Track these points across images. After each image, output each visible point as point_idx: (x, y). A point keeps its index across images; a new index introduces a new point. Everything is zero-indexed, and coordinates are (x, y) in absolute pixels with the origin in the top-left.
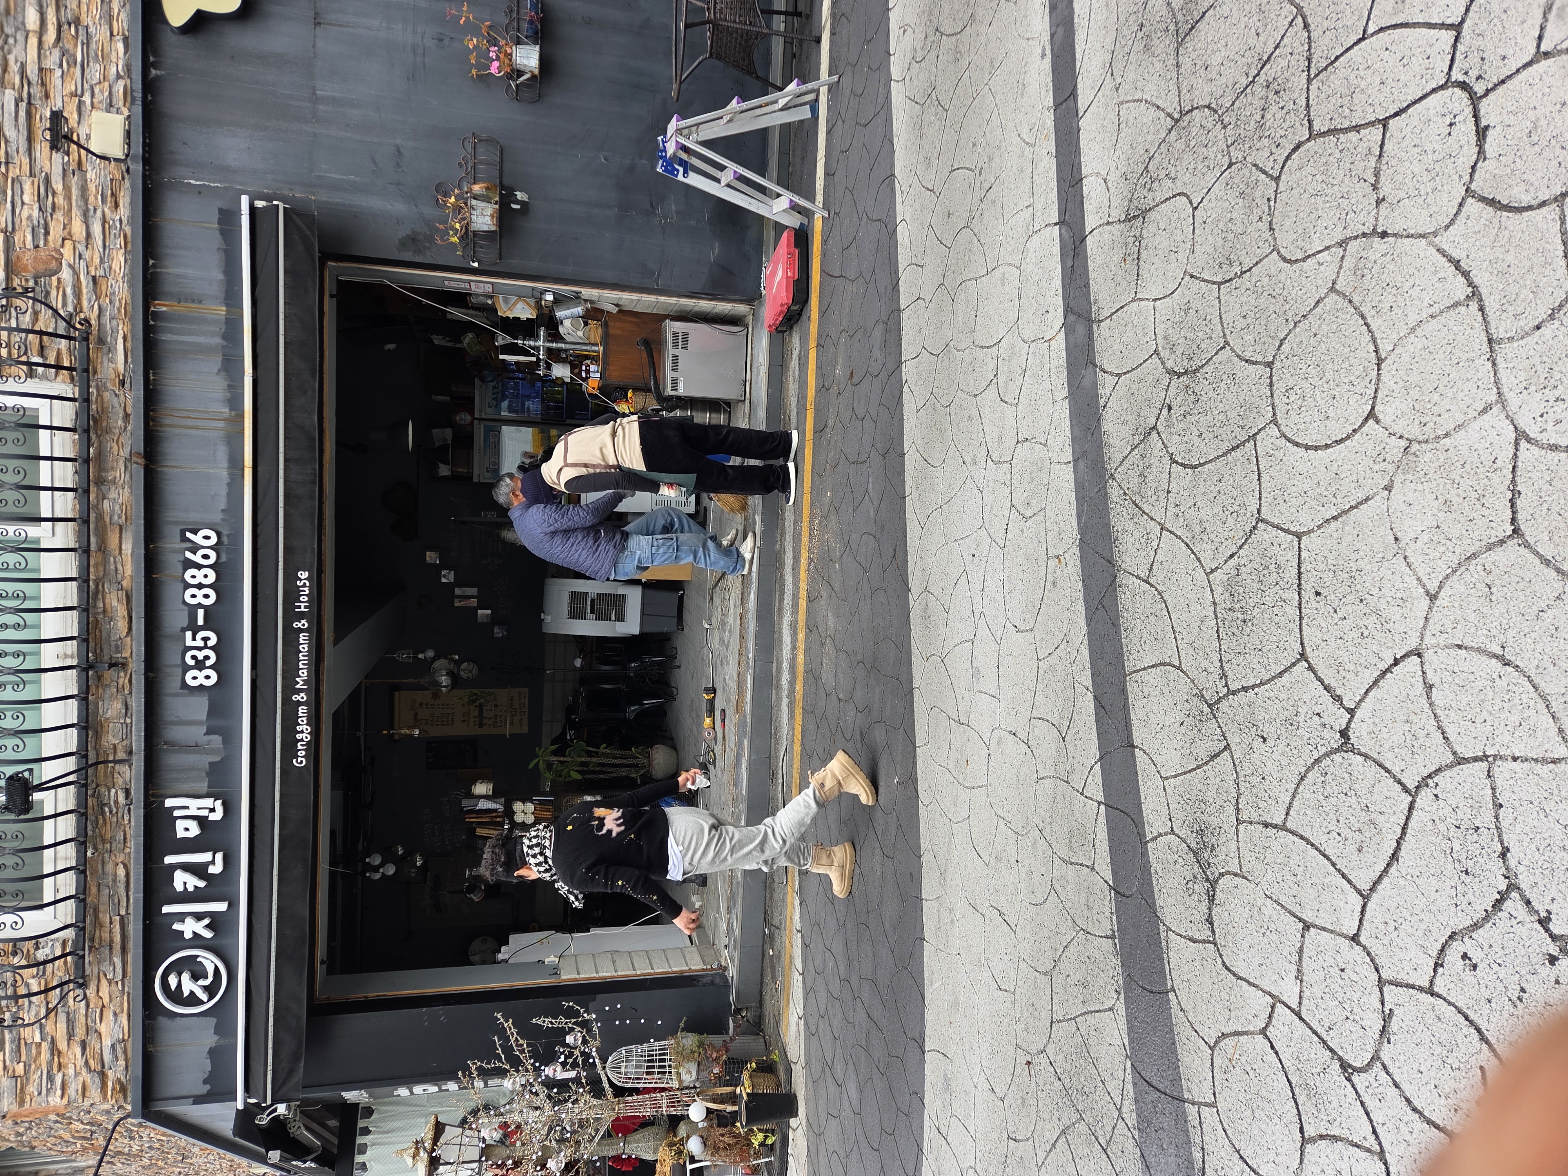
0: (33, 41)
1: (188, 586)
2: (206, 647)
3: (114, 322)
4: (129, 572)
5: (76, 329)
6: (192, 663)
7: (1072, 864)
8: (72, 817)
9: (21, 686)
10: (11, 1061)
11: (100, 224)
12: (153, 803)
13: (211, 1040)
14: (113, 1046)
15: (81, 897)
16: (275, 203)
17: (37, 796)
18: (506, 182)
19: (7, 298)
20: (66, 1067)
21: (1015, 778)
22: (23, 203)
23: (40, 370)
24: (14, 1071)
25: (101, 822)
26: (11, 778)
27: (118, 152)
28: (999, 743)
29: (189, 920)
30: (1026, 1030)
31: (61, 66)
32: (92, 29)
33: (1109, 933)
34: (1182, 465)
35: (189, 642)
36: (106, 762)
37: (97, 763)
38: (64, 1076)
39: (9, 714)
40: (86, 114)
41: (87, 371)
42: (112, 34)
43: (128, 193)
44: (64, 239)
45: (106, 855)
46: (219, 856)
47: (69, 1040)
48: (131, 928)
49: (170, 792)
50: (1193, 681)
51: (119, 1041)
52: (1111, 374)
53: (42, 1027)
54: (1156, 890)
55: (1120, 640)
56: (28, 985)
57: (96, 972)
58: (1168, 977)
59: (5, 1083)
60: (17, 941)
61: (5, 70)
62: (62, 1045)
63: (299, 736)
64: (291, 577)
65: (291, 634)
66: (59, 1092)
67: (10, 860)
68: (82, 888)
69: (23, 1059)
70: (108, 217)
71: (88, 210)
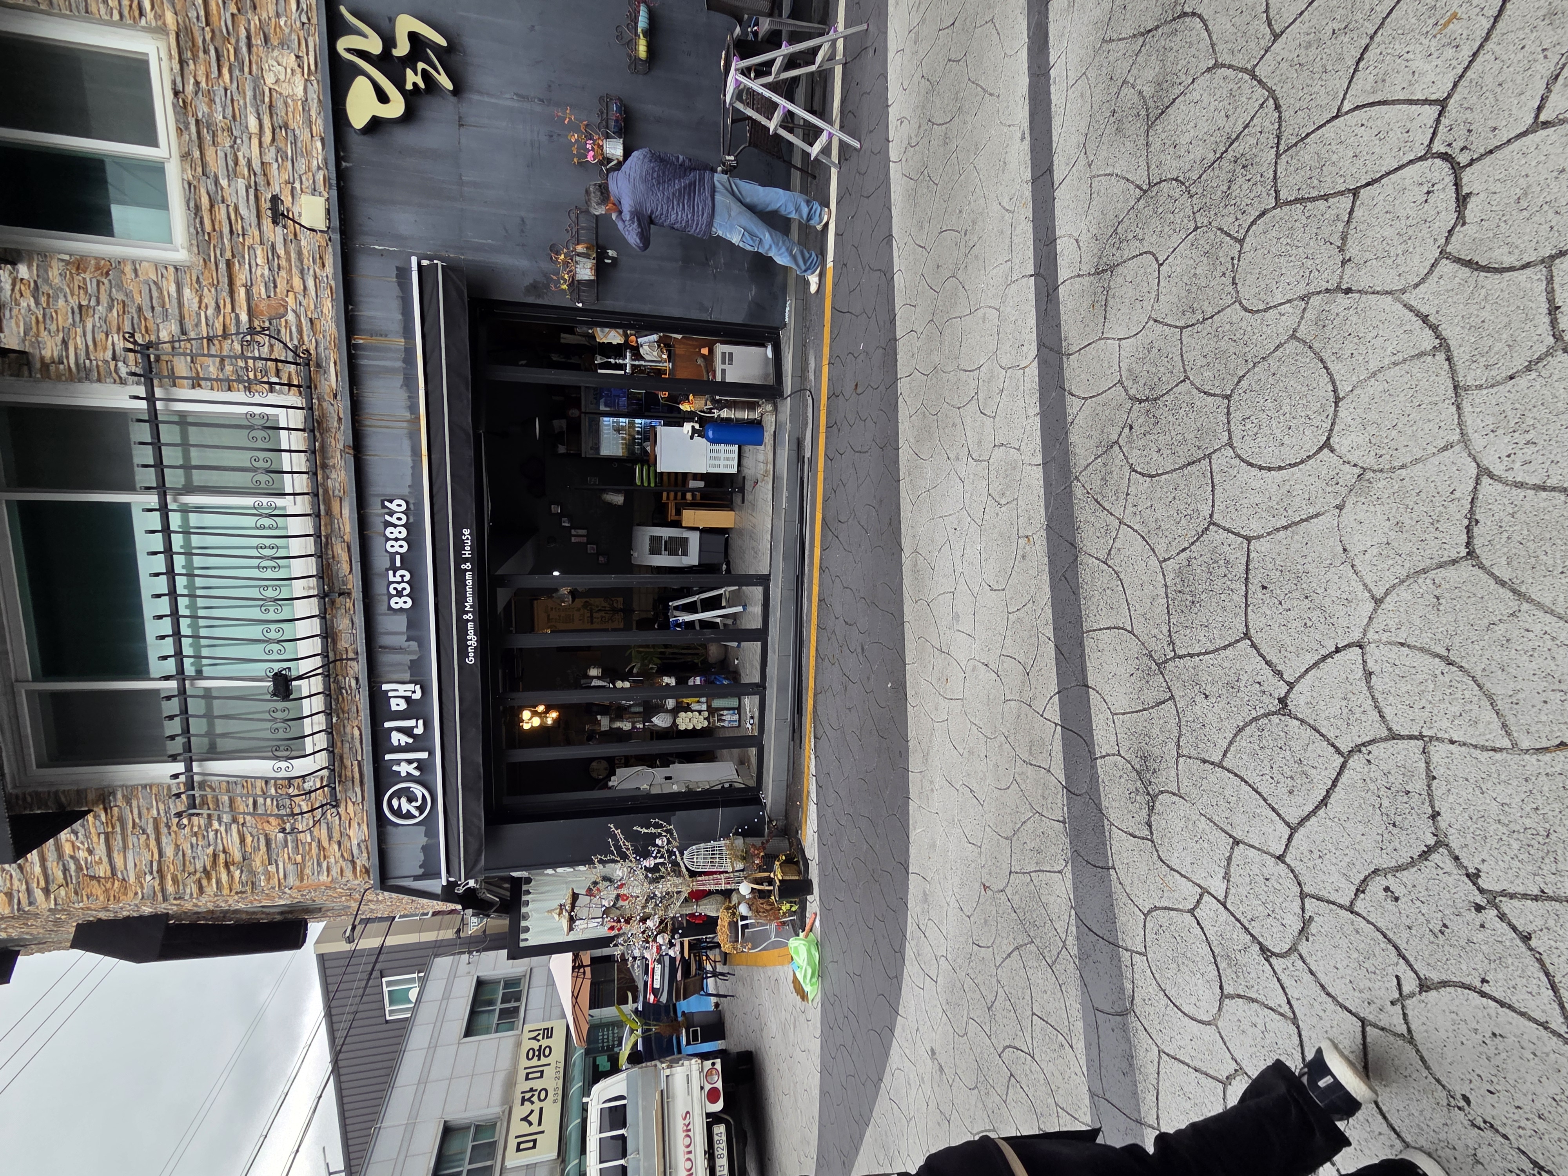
0: (255, 141)
1: (388, 539)
2: (403, 581)
3: (327, 352)
4: (348, 530)
5: (300, 357)
6: (394, 592)
7: (1031, 764)
8: (321, 698)
9: (280, 610)
10: (293, 854)
11: (312, 279)
12: (374, 687)
13: (423, 841)
14: (358, 844)
15: (331, 749)
16: (436, 262)
17: (296, 685)
18: (601, 243)
19: (251, 335)
20: (329, 857)
21: (986, 697)
22: (257, 265)
23: (277, 387)
24: (295, 860)
25: (340, 699)
26: (276, 672)
27: (321, 225)
28: (973, 670)
29: (403, 764)
30: (990, 874)
31: (277, 161)
32: (297, 132)
33: (1061, 819)
34: (1140, 473)
35: (391, 579)
36: (341, 660)
37: (335, 661)
38: (328, 863)
39: (273, 629)
40: (297, 197)
41: (310, 387)
42: (312, 136)
43: (332, 256)
44: (287, 291)
45: (346, 722)
46: (421, 722)
47: (330, 840)
48: (365, 769)
49: (385, 680)
50: (1143, 644)
51: (362, 841)
52: (1079, 397)
53: (311, 833)
54: (1102, 795)
55: (1079, 605)
56: (299, 806)
57: (344, 797)
58: (1110, 857)
59: (290, 867)
60: (290, 779)
61: (236, 164)
62: (325, 844)
63: (469, 643)
64: (458, 535)
65: (460, 574)
66: (326, 873)
67: (281, 727)
68: (331, 743)
69: (301, 852)
70: (318, 274)
71: (303, 268)
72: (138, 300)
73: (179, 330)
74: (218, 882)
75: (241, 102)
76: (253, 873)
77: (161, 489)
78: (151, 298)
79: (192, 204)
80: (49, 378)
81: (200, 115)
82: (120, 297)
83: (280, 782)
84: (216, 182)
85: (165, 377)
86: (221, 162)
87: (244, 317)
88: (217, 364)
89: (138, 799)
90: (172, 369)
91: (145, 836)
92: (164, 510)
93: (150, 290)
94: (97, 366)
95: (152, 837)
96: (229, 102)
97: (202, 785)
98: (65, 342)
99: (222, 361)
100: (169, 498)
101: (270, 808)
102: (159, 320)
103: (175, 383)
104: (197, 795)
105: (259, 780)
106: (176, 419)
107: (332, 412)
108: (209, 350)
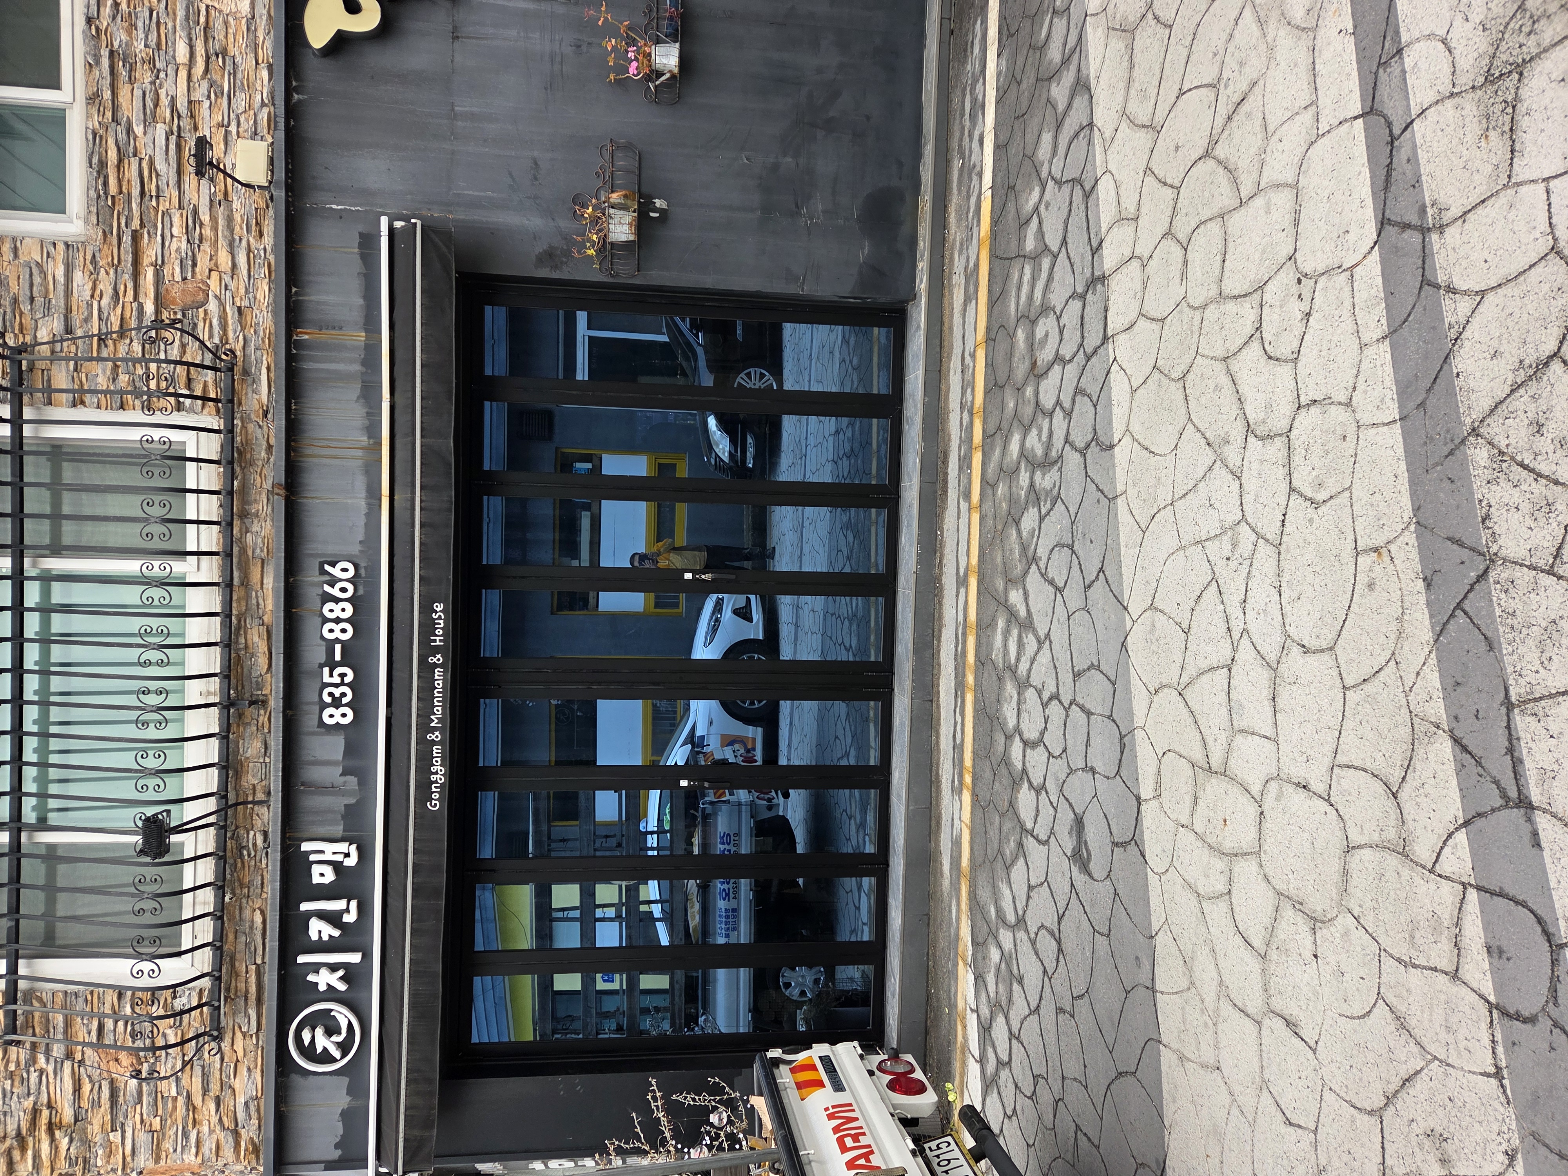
0: (183, 74)
1: (326, 620)
2: (342, 684)
3: (259, 353)
4: (270, 606)
5: (221, 360)
6: (328, 700)
7: (1416, 966)
8: (210, 862)
9: (163, 725)
10: (148, 1115)
11: (245, 253)
12: (289, 846)
13: (343, 1101)
14: (246, 1103)
15: (218, 945)
16: (413, 221)
17: (174, 838)
18: (644, 190)
19: (156, 330)
20: (201, 1124)
21: (1307, 845)
22: (172, 236)
23: (188, 402)
24: (151, 1125)
25: (239, 865)
26: (147, 819)
27: (260, 178)
28: (1277, 798)
29: (324, 971)
31: (209, 97)
32: (238, 59)
33: (1491, 1069)
35: (327, 679)
36: (245, 803)
37: (237, 804)
38: (198, 1133)
39: (151, 753)
40: (231, 143)
41: (231, 401)
42: (257, 63)
43: (273, 222)
44: (210, 270)
45: (244, 901)
46: (354, 904)
47: (204, 1095)
48: (266, 978)
49: (306, 835)
51: (252, 1098)
52: (1467, 293)
53: (178, 1080)
55: (1499, 658)
56: (164, 1035)
57: (231, 1024)
59: (143, 1138)
60: (154, 990)
61: (156, 105)
62: (197, 1100)
63: (433, 778)
64: (426, 609)
65: (427, 669)
66: (194, 1150)
67: (149, 905)
68: (220, 935)
69: (160, 1112)
70: (253, 247)
71: (234, 240)
72: (14, 288)
73: (62, 328)
74: (37, 1156)
75: (170, 25)
76: (87, 1143)
77: (17, 549)
78: (31, 285)
79: (95, 160)
81: (116, 44)
83: (139, 994)
84: (129, 130)
85: (39, 390)
86: (138, 103)
87: (149, 308)
88: (108, 373)
90: (49, 380)
92: (17, 578)
93: (31, 275)
96: (154, 25)
97: (29, 995)
99: (116, 367)
100: (27, 562)
101: (121, 1037)
102: (39, 315)
103: (50, 399)
104: (19, 1012)
105: (110, 991)
106: (48, 449)
107: (260, 436)
108: (98, 352)
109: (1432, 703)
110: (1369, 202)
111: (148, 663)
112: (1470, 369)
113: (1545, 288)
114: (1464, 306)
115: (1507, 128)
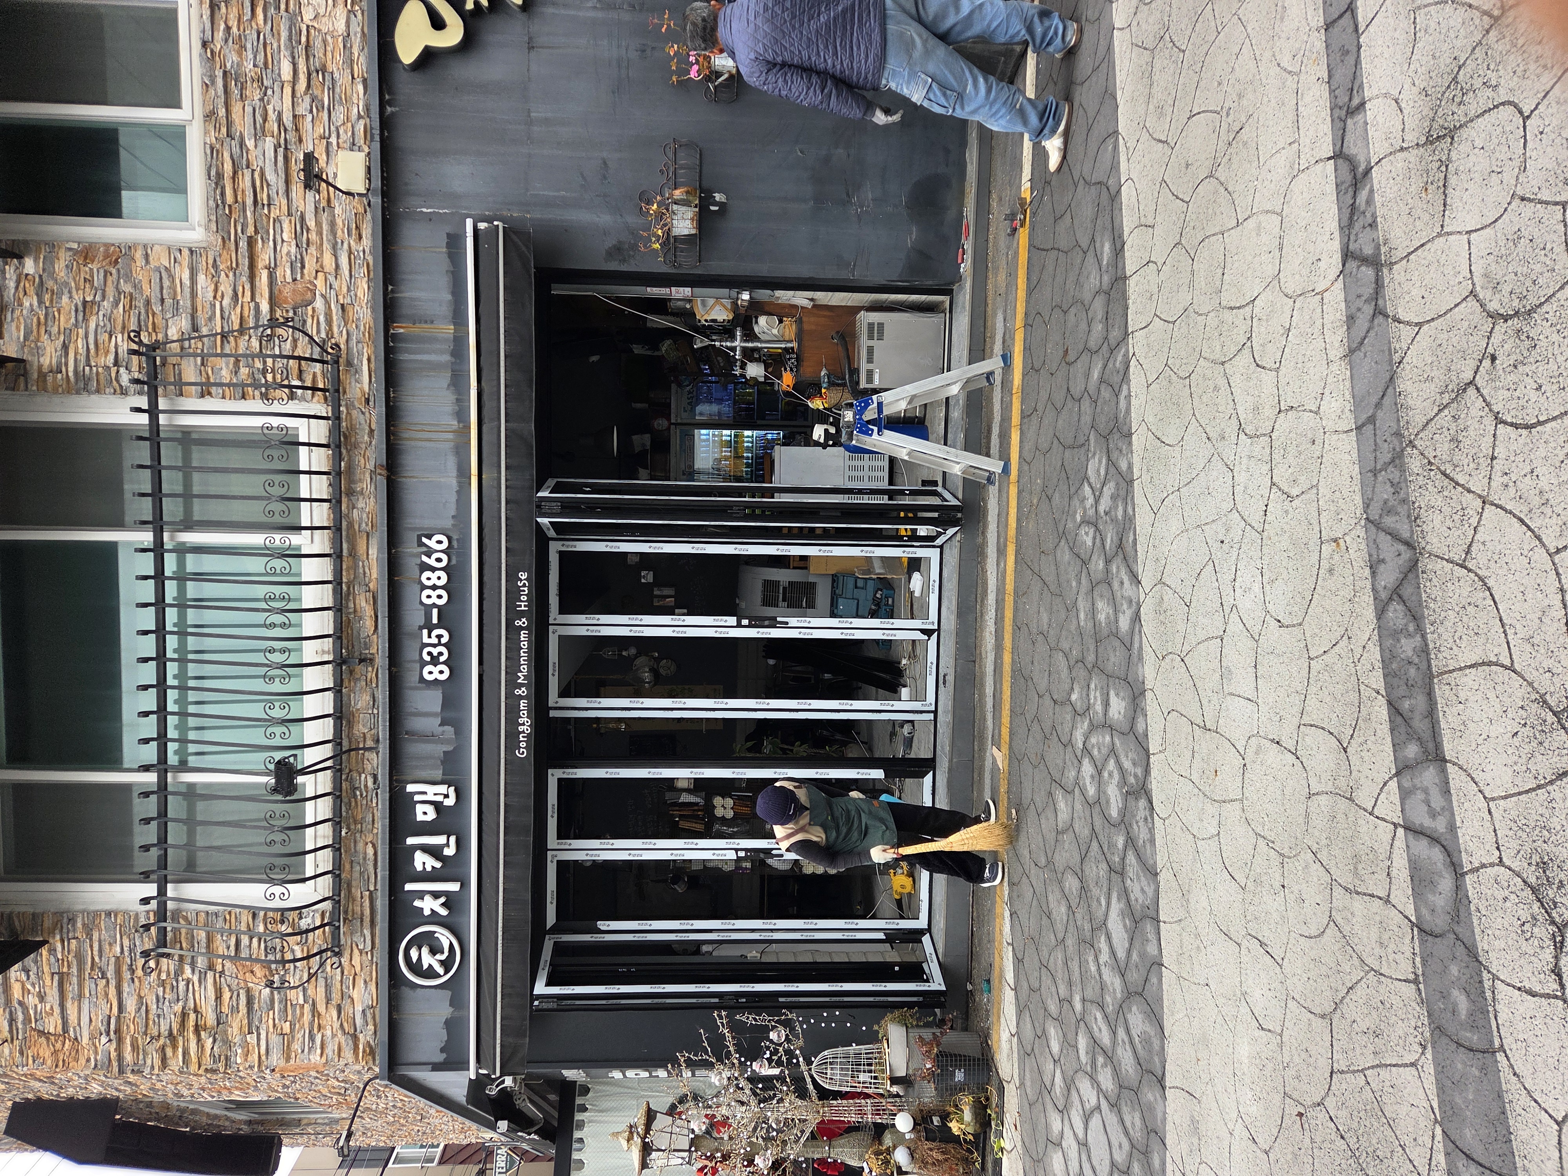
0: (288, 90)
1: (424, 587)
2: (439, 644)
3: (360, 345)
4: (375, 575)
5: (328, 353)
6: (427, 658)
7: (1358, 893)
8: (329, 799)
9: (287, 680)
10: (279, 1020)
11: (346, 255)
12: (396, 787)
13: (446, 1011)
14: (363, 1011)
15: (336, 872)
16: (496, 223)
17: (300, 779)
18: (705, 184)
19: (271, 328)
20: (325, 1028)
21: (1279, 792)
22: (283, 241)
23: (299, 392)
24: (282, 1029)
25: (353, 804)
26: (279, 762)
27: (360, 186)
28: (1257, 752)
29: (427, 898)
30: (1298, 1078)
31: (311, 111)
32: (336, 75)
33: (1411, 977)
34: (1510, 425)
35: (426, 640)
36: (357, 749)
37: (350, 750)
38: (323, 1036)
39: (277, 704)
40: (332, 154)
41: (338, 391)
42: (353, 78)
43: (370, 225)
44: (317, 272)
45: (358, 835)
46: (453, 839)
47: (327, 1003)
48: (379, 903)
49: (410, 778)
50: (1530, 684)
51: (369, 1007)
52: (1409, 323)
53: (304, 991)
55: (1425, 635)
56: (293, 951)
57: (349, 942)
58: (1495, 1033)
59: (275, 1039)
60: (283, 910)
61: (265, 120)
62: (321, 1008)
63: (521, 728)
64: (512, 577)
65: (513, 631)
66: (319, 1051)
67: (279, 837)
68: (338, 864)
69: (289, 1018)
70: (353, 249)
71: (336, 243)
72: (147, 291)
73: (190, 326)
74: (186, 1053)
75: (275, 46)
76: (228, 1044)
77: (158, 525)
78: (162, 288)
79: (213, 173)
80: (45, 390)
81: (229, 65)
82: (127, 288)
83: (270, 914)
84: (242, 144)
85: (171, 384)
86: (249, 119)
87: (265, 307)
88: (231, 366)
89: (100, 930)
90: (180, 374)
91: (104, 981)
92: (158, 550)
93: (161, 279)
94: (97, 373)
95: (113, 983)
96: (261, 46)
97: (176, 915)
98: (65, 347)
99: (237, 362)
100: (166, 535)
101: (256, 952)
102: (169, 315)
103: (181, 390)
104: (169, 929)
105: (246, 912)
106: (179, 435)
107: (363, 422)
108: (222, 348)
109: (1374, 673)
110: (1337, 235)
111: (273, 625)
112: (1409, 389)
113: (1465, 324)
114: (1407, 332)
115: (1441, 184)
